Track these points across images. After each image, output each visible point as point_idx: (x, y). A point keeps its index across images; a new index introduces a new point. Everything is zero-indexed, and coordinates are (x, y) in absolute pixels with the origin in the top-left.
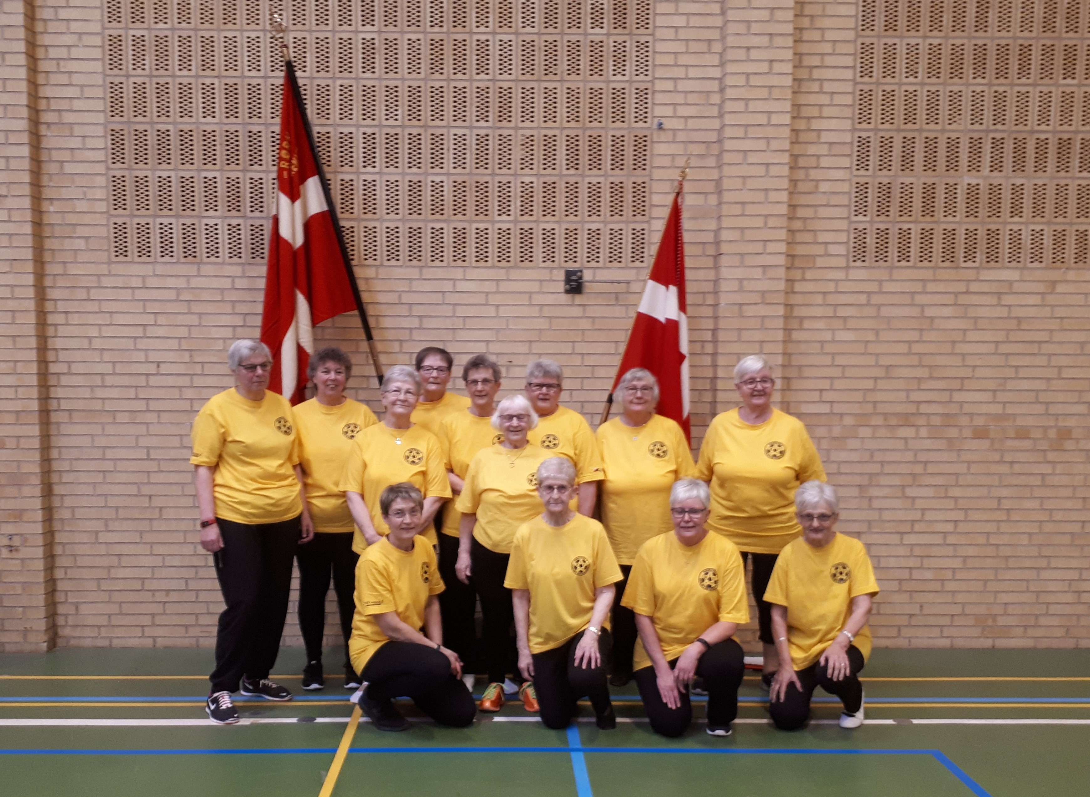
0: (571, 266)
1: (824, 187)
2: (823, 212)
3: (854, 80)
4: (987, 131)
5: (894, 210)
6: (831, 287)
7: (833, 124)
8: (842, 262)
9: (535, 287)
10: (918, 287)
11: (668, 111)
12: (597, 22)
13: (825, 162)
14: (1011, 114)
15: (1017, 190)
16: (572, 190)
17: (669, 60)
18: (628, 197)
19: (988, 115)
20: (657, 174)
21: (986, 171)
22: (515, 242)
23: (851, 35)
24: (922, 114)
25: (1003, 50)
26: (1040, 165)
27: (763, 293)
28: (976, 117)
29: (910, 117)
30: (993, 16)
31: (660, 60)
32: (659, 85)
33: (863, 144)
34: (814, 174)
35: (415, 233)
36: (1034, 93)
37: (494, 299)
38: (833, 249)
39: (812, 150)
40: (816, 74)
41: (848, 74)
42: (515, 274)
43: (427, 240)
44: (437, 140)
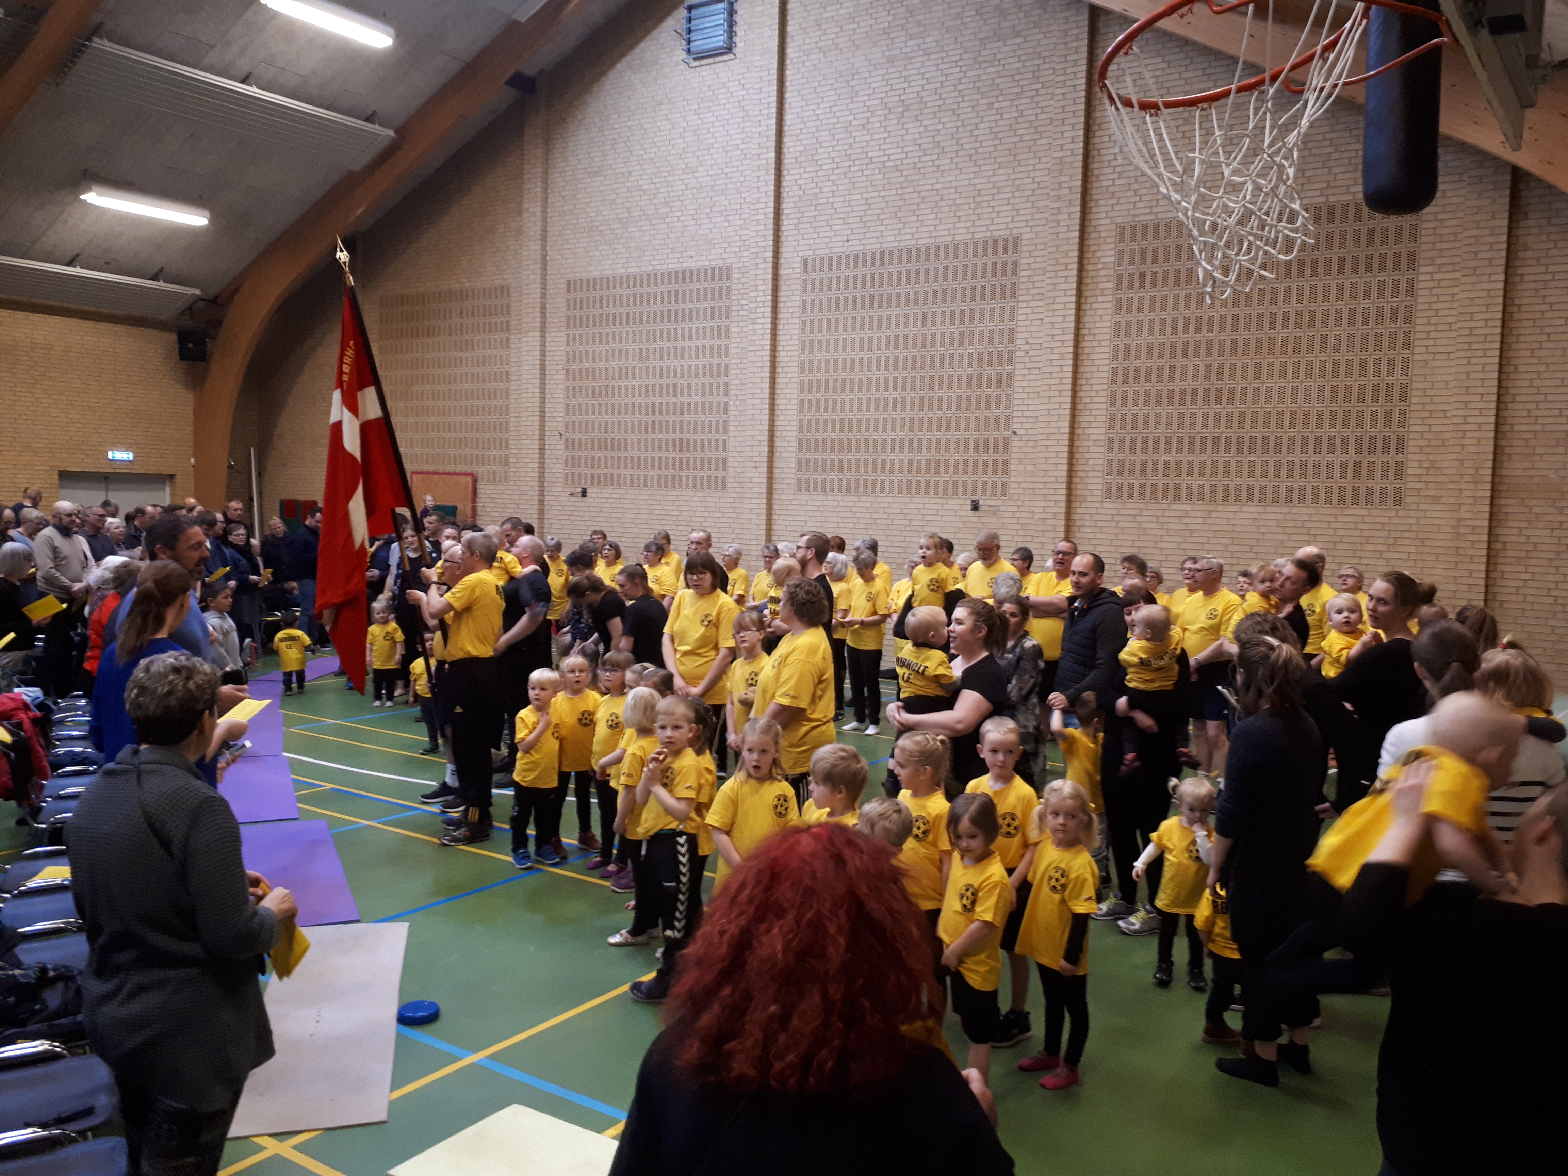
0: (974, 498)
1: (1091, 462)
2: (1091, 474)
3: (1107, 410)
4: (1174, 433)
5: (1126, 473)
6: (1094, 511)
7: (1096, 431)
8: (1100, 499)
9: (957, 507)
10: (1137, 512)
11: (1019, 426)
12: (989, 386)
13: (1092, 449)
14: (1187, 424)
15: (1190, 463)
16: (976, 462)
17: (1020, 402)
18: (1000, 466)
19: (1175, 426)
20: (1014, 455)
21: (1174, 453)
22: (950, 486)
23: (1106, 387)
24: (1140, 425)
25: (1183, 392)
26: (1203, 450)
27: (1055, 514)
28: (1169, 425)
29: (1134, 426)
30: (1178, 375)
31: (1016, 402)
32: (1015, 414)
33: (1111, 440)
34: (1087, 455)
35: (909, 482)
36: (1200, 413)
37: (941, 513)
38: (1096, 493)
39: (1086, 443)
40: (1088, 407)
41: (1104, 406)
42: (950, 501)
43: (914, 484)
44: (920, 441)
